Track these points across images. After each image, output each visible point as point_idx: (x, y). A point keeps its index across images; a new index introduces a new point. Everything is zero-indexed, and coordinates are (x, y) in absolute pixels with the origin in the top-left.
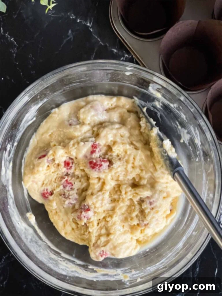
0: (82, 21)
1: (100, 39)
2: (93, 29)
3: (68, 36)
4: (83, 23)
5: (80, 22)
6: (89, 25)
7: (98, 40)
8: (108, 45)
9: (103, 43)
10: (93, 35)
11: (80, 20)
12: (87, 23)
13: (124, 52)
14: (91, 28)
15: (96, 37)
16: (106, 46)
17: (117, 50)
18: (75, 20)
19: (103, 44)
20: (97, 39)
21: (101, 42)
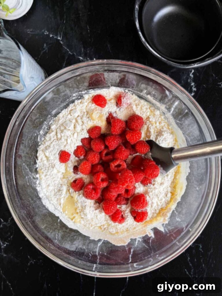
0: (54, 36)
1: (69, 49)
2: (62, 42)
3: (44, 49)
4: (55, 37)
5: (52, 37)
6: (59, 38)
7: (68, 51)
8: (75, 54)
9: (71, 52)
10: (63, 46)
11: (52, 35)
12: (58, 38)
13: (88, 59)
14: (61, 41)
15: (66, 48)
16: (74, 54)
17: (82, 57)
18: (48, 35)
19: (71, 54)
20: (66, 49)
21: (69, 52)
